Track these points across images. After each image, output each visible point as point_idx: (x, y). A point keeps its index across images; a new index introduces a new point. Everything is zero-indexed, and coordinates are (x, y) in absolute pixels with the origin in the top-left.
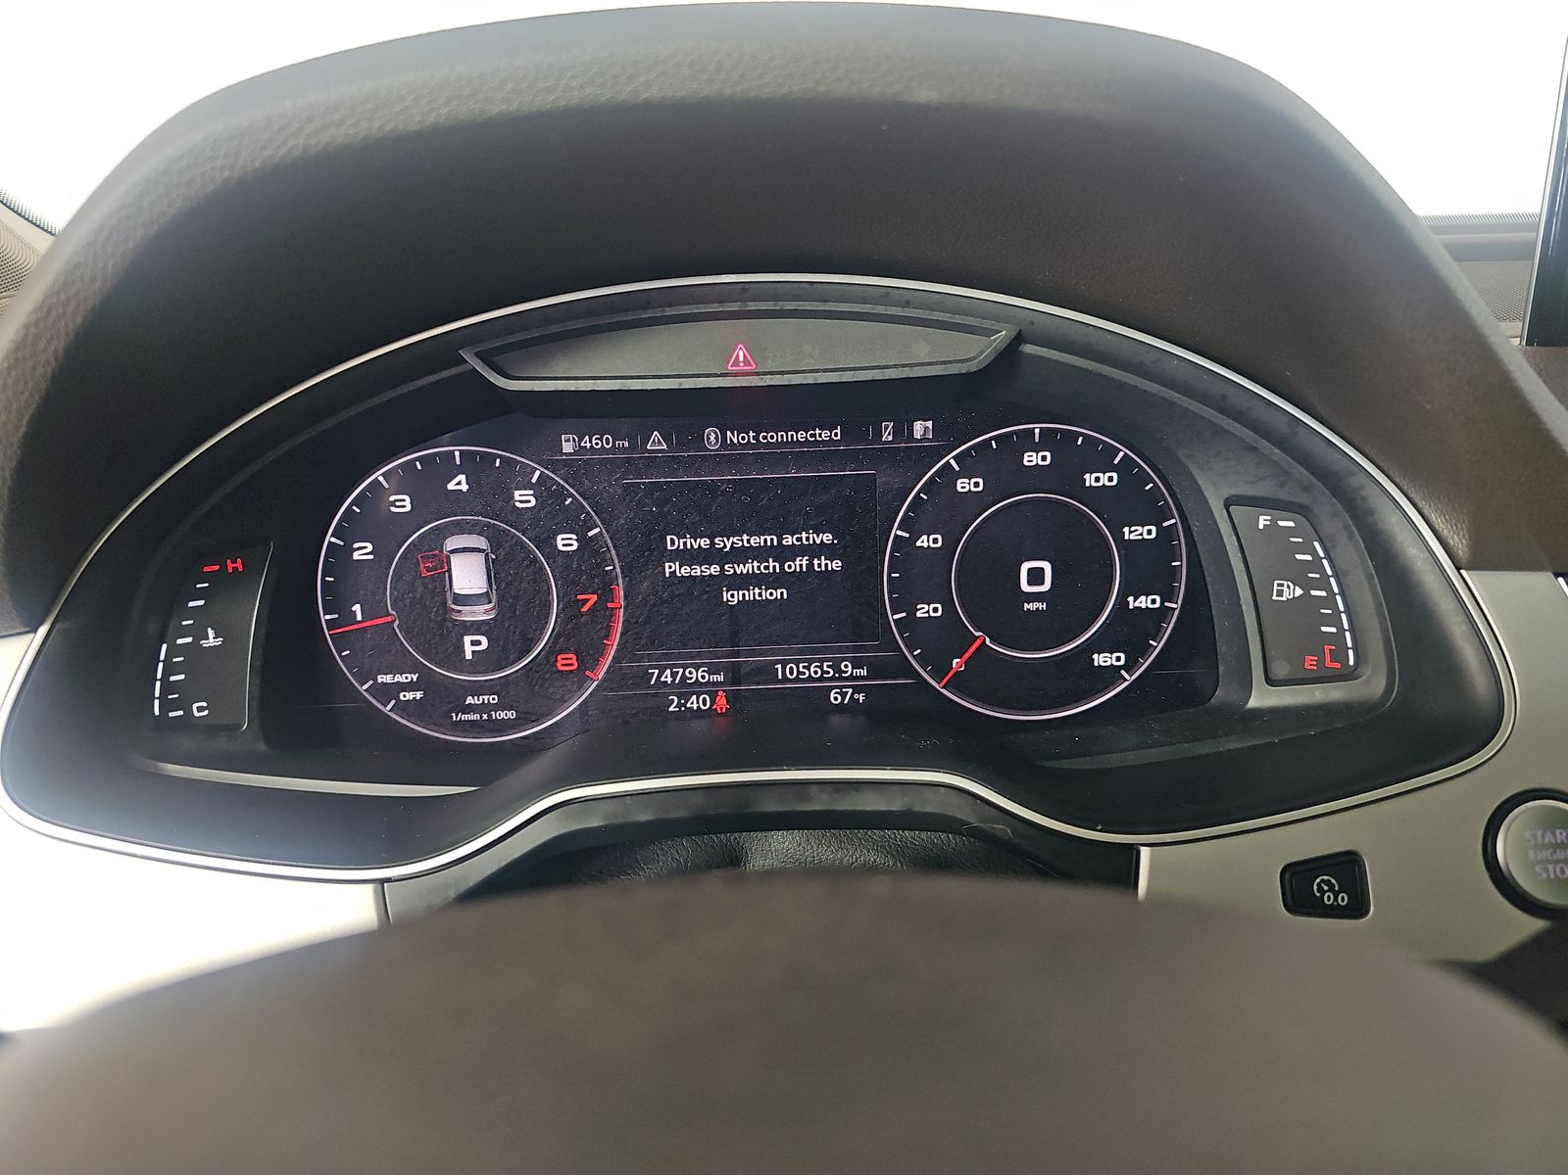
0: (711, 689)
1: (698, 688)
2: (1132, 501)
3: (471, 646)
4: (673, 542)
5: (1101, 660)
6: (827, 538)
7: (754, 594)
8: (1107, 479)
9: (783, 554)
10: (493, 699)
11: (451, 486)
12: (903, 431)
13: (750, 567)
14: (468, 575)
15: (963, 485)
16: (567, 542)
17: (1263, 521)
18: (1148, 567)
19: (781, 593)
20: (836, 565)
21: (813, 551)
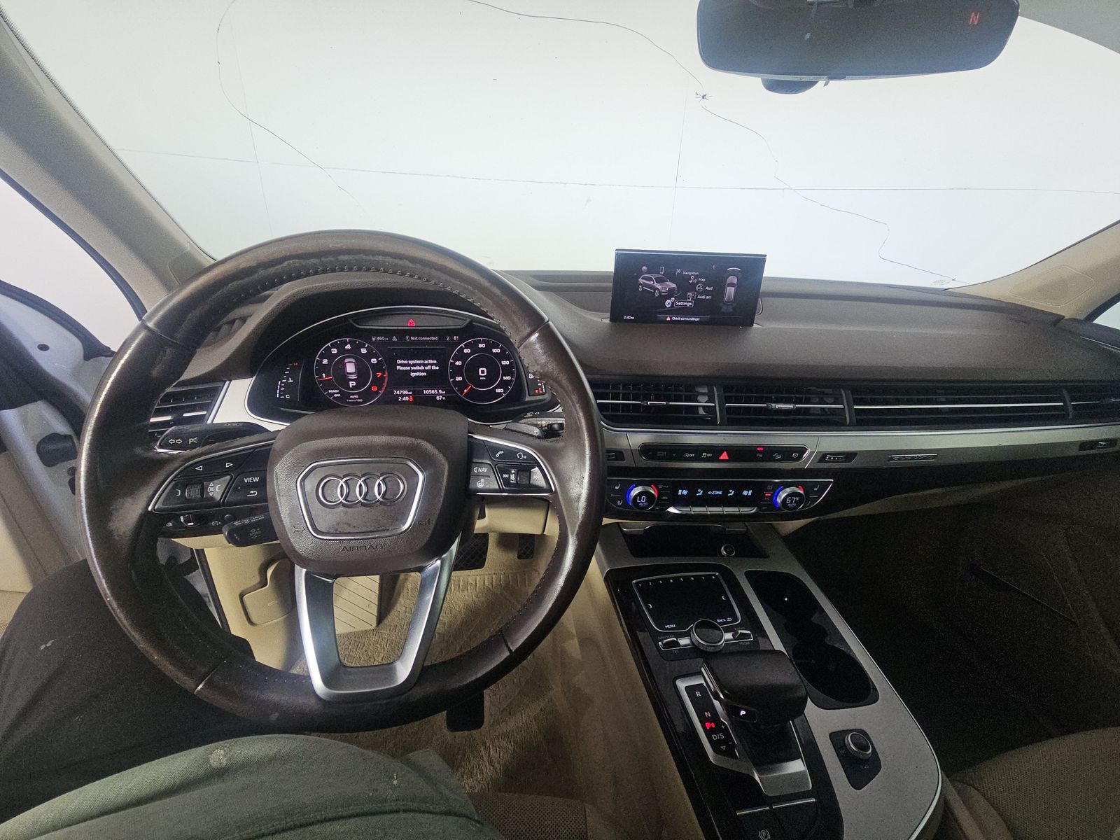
0: (408, 395)
1: (406, 395)
2: (502, 356)
3: (352, 384)
4: (399, 362)
5: (498, 391)
6: (435, 362)
7: (418, 374)
8: (498, 351)
9: (425, 365)
10: (357, 397)
11: (346, 347)
12: (451, 338)
13: (418, 368)
14: (350, 368)
15: (466, 351)
16: (374, 361)
18: (507, 371)
19: (425, 374)
20: (437, 368)
21: (432, 365)
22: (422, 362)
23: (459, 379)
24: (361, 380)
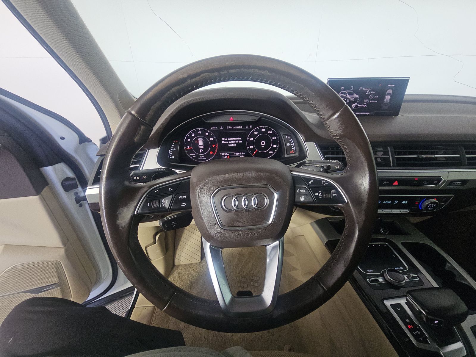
0: (227, 156)
1: (226, 156)
2: (273, 135)
3: (201, 151)
4: (223, 139)
5: (270, 152)
6: (240, 139)
7: (232, 145)
8: (271, 132)
9: (235, 140)
10: (203, 157)
11: (199, 133)
12: (249, 127)
13: (232, 142)
14: (201, 143)
15: (255, 133)
16: (211, 139)
17: (286, 137)
18: (275, 142)
19: (235, 145)
20: (241, 142)
21: (239, 140)
22: (234, 139)
23: (251, 147)
24: (205, 150)
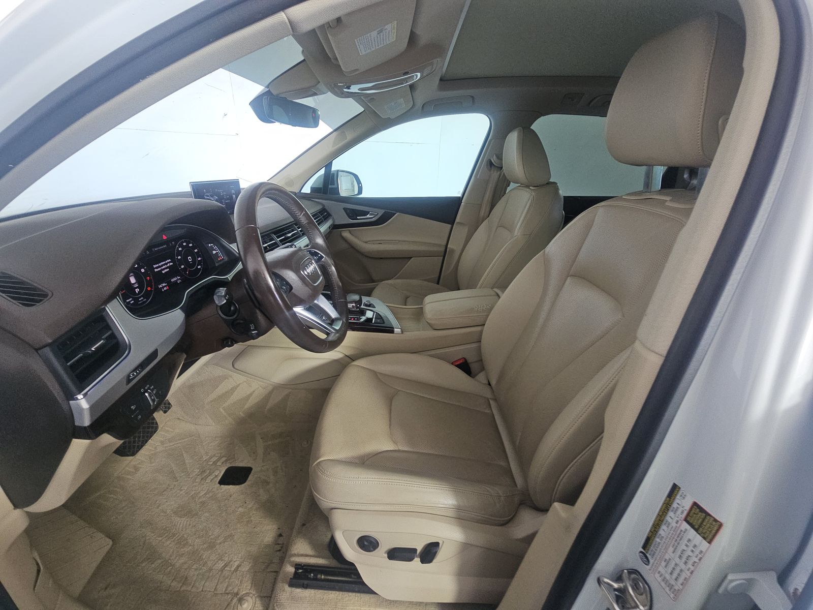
1: (165, 286)
2: (194, 248)
3: (137, 290)
4: (155, 266)
5: (199, 267)
6: (170, 260)
7: (166, 270)
8: (191, 245)
9: (166, 264)
10: (142, 298)
12: (172, 244)
13: (164, 267)
14: (133, 280)
15: (180, 249)
16: (143, 270)
17: (209, 245)
18: (198, 254)
19: (168, 270)
20: (172, 264)
21: (169, 263)
22: (164, 263)
23: (183, 267)
24: (141, 287)
